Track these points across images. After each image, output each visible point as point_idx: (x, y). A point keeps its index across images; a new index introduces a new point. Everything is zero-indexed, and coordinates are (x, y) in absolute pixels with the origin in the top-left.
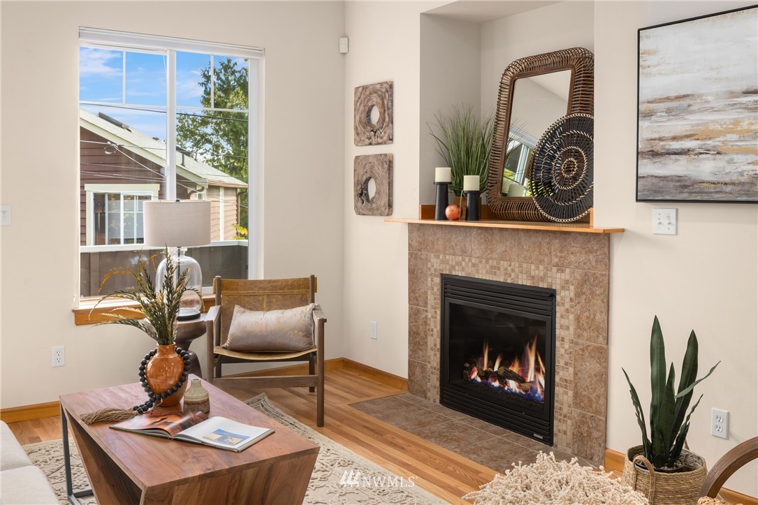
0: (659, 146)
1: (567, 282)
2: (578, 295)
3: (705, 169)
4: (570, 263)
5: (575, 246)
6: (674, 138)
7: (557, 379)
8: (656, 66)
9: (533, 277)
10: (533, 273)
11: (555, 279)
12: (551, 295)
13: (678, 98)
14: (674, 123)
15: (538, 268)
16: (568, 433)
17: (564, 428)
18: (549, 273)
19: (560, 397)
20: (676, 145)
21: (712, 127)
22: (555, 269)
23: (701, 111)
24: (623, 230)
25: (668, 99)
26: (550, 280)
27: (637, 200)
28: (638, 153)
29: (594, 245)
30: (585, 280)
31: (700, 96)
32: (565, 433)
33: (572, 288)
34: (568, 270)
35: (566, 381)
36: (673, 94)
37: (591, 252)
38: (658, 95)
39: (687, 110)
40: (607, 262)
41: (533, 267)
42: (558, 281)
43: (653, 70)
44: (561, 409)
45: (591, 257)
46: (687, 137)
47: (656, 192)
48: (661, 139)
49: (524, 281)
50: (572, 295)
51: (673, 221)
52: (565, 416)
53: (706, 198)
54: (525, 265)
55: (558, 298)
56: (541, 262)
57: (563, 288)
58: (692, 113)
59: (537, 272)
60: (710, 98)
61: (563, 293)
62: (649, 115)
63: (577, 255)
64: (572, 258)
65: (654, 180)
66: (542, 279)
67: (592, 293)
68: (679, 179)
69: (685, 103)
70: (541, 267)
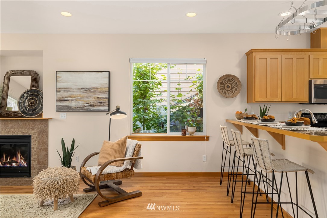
0: (62, 99)
1: (35, 133)
2: (38, 136)
3: (73, 104)
4: (36, 128)
5: (38, 123)
6: (66, 97)
7: (32, 159)
8: (61, 80)
9: (23, 133)
10: (23, 131)
11: (31, 132)
12: (30, 137)
13: (66, 88)
14: (66, 94)
15: (25, 130)
16: (36, 172)
17: (35, 171)
18: (29, 131)
19: (33, 163)
20: (66, 99)
21: (74, 95)
22: (31, 130)
23: (72, 92)
24: (52, 118)
25: (64, 88)
26: (29, 133)
27: (56, 111)
28: (56, 100)
29: (44, 122)
30: (41, 131)
31: (72, 88)
32: (35, 173)
33: (37, 134)
34: (35, 130)
35: (35, 159)
36: (65, 87)
37: (43, 124)
38: (61, 87)
39: (69, 91)
40: (47, 126)
41: (23, 130)
42: (32, 133)
44: (33, 166)
45: (43, 126)
46: (69, 97)
47: (61, 109)
48: (62, 97)
49: (20, 134)
50: (37, 136)
51: (65, 116)
52: (35, 168)
53: (73, 110)
54: (20, 130)
55: (32, 137)
56: (26, 128)
57: (34, 134)
58: (70, 92)
59: (25, 131)
60: (74, 89)
61: (34, 136)
62: (59, 91)
63: (38, 126)
64: (37, 126)
65: (61, 107)
66: (27, 133)
67: (43, 135)
68: (67, 106)
69: (68, 89)
70: (26, 130)
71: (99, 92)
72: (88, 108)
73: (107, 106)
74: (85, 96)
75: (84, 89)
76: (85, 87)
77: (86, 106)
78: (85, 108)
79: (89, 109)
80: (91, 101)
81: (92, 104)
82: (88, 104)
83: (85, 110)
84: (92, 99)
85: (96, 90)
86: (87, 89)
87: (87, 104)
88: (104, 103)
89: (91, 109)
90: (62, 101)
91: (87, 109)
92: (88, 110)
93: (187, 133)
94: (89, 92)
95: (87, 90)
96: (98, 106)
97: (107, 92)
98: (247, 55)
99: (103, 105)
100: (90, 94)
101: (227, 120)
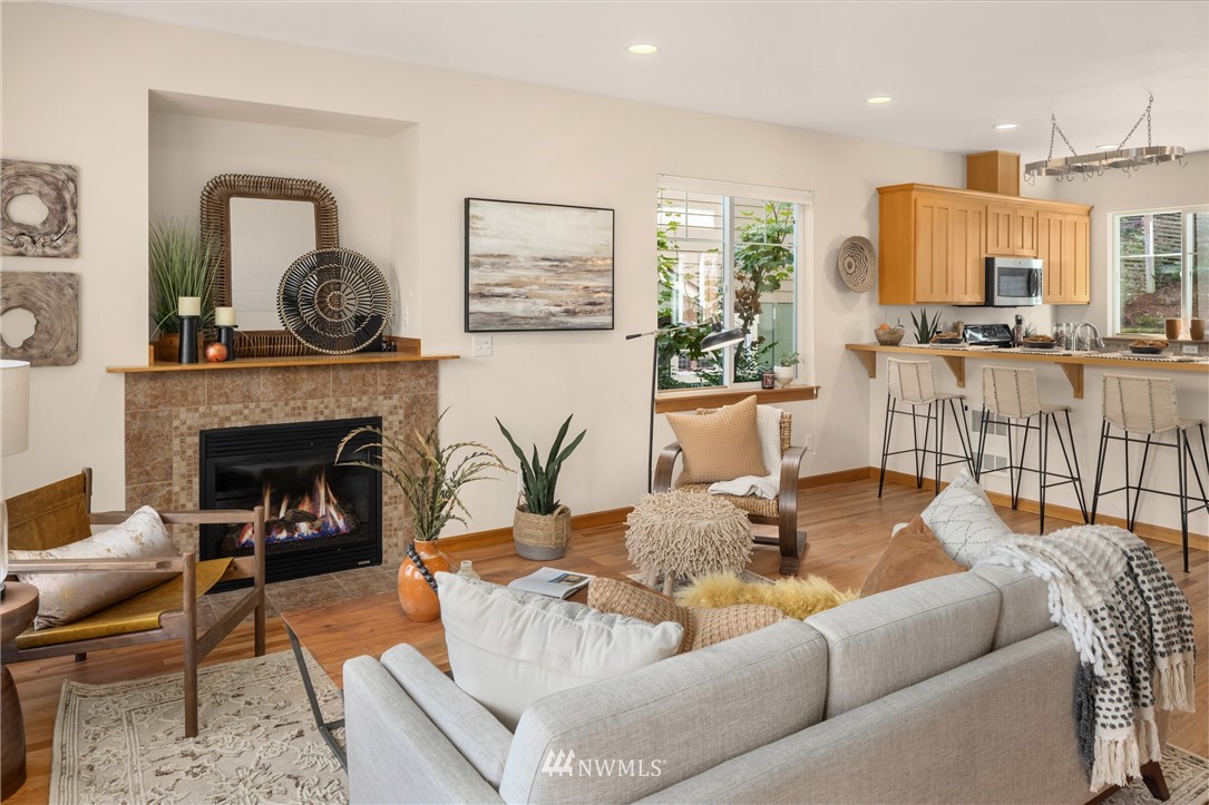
0: (486, 290)
1: (395, 407)
2: (407, 416)
3: (518, 308)
4: (399, 390)
5: (405, 374)
6: (497, 285)
7: (385, 499)
8: (483, 229)
9: (355, 410)
10: (354, 406)
11: (382, 407)
12: (376, 421)
13: (499, 256)
14: (496, 274)
15: (360, 400)
16: (400, 544)
17: (395, 540)
18: (375, 403)
19: (390, 515)
20: (498, 290)
21: (522, 279)
22: (381, 398)
23: (515, 267)
24: (458, 357)
25: (492, 256)
26: (375, 409)
27: (467, 330)
28: (467, 295)
29: (424, 371)
30: (415, 401)
31: (515, 257)
32: (396, 545)
33: (401, 412)
34: (396, 397)
35: (396, 497)
36: (496, 253)
37: (421, 376)
38: (484, 251)
39: (506, 266)
40: (435, 384)
41: (354, 399)
42: (385, 408)
43: (481, 232)
44: (390, 525)
45: (421, 382)
46: (506, 285)
47: (484, 324)
48: (487, 285)
50: (401, 417)
51: (489, 345)
52: (395, 530)
53: (519, 328)
54: (343, 399)
55: (385, 424)
56: (364, 393)
57: (391, 413)
58: (509, 268)
59: (360, 404)
60: (521, 260)
61: (390, 418)
62: (478, 265)
63: (407, 383)
64: (402, 385)
65: (483, 316)
66: (366, 410)
67: (423, 411)
68: (501, 314)
69: (504, 260)
70: (365, 398)
71: (590, 271)
72: (559, 319)
73: (607, 312)
74: (553, 282)
75: (548, 260)
76: (550, 255)
77: (553, 315)
78: (553, 318)
79: (562, 322)
80: (570, 297)
81: (571, 307)
82: (560, 306)
83: (552, 327)
84: (571, 291)
85: (580, 265)
86: (556, 260)
87: (558, 309)
88: (600, 304)
89: (567, 323)
90: (488, 296)
91: (557, 323)
92: (561, 326)
93: (776, 383)
94: (562, 270)
95: (557, 264)
96: (586, 312)
97: (609, 270)
98: (880, 193)
99: (599, 311)
100: (565, 277)
101: (847, 346)
